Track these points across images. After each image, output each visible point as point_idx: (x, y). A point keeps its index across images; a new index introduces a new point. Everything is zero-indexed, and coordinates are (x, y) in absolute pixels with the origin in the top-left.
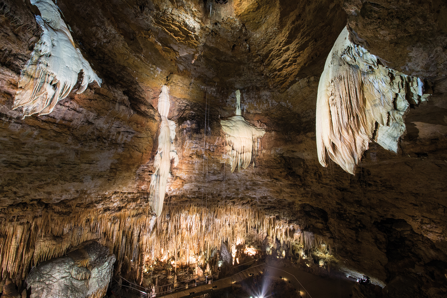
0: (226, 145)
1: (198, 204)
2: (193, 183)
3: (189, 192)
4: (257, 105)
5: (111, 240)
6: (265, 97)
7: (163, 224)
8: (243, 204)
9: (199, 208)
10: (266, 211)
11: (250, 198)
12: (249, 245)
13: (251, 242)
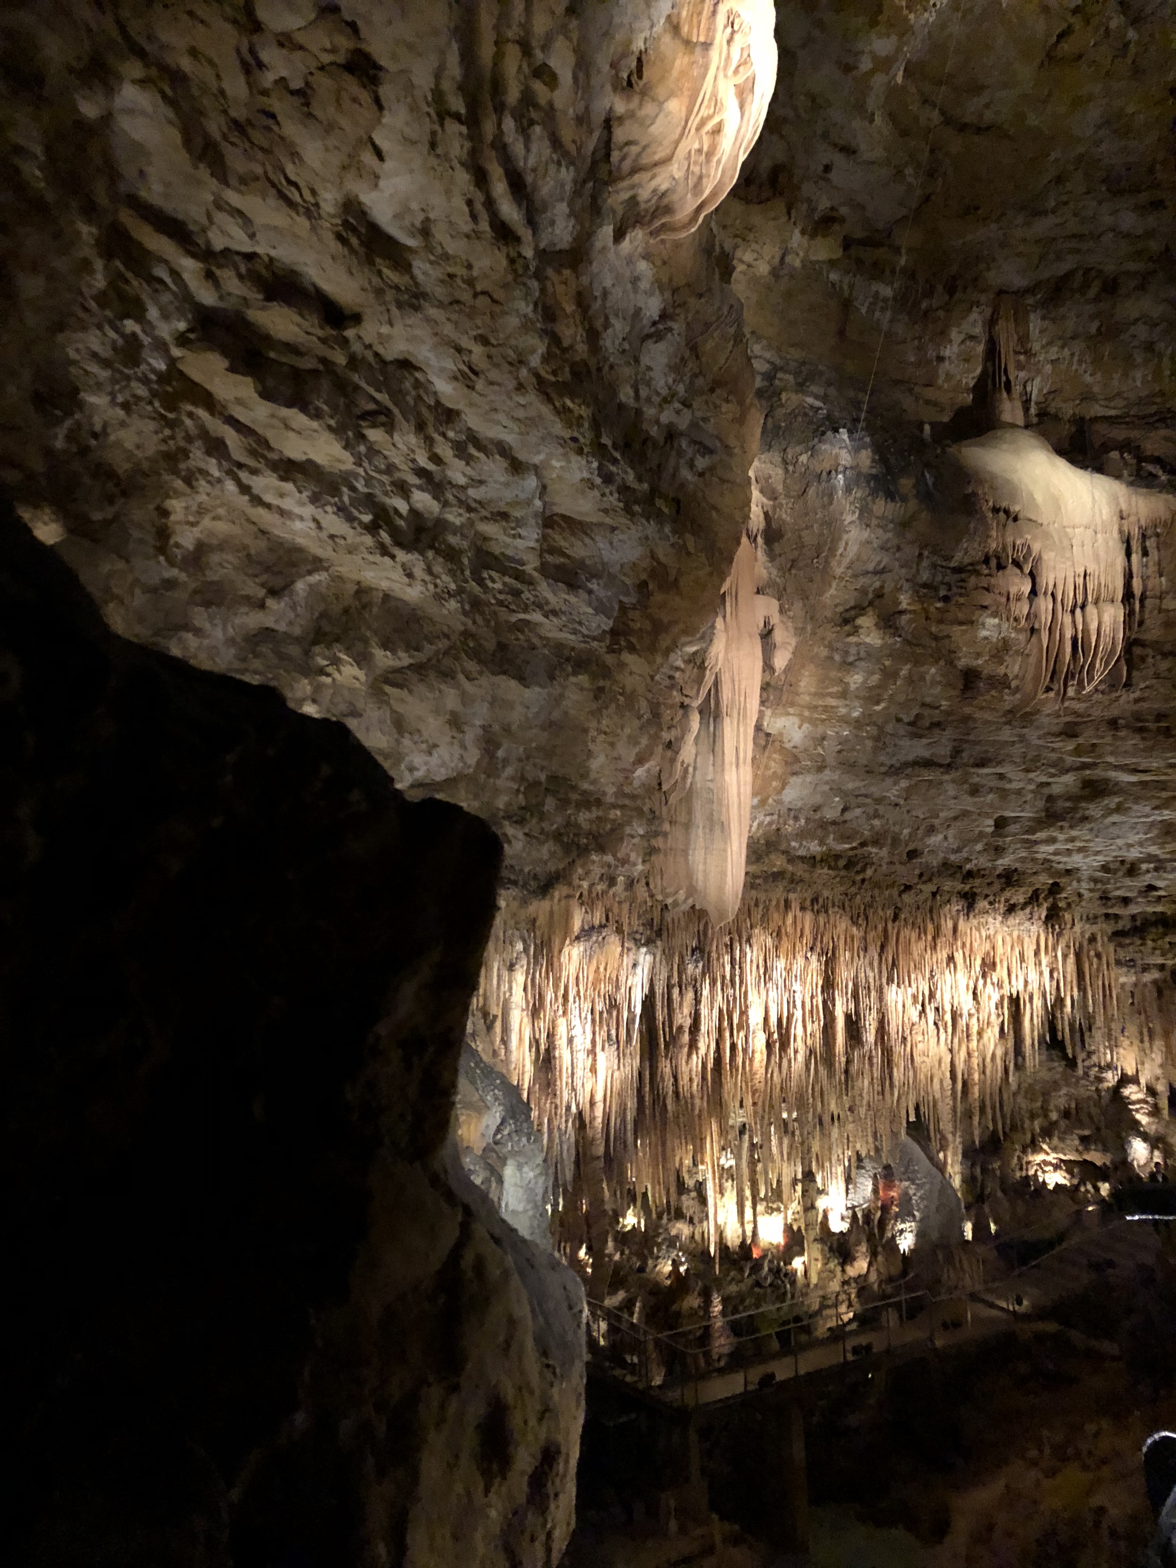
0: (1001, 567)
1: (815, 900)
2: (827, 774)
3: (808, 820)
4: (1099, 376)
6: (1142, 332)
7: (676, 991)
8: (1011, 909)
9: (822, 919)
10: (1121, 945)
11: (1051, 876)
12: (1029, 1136)
13: (1040, 1121)
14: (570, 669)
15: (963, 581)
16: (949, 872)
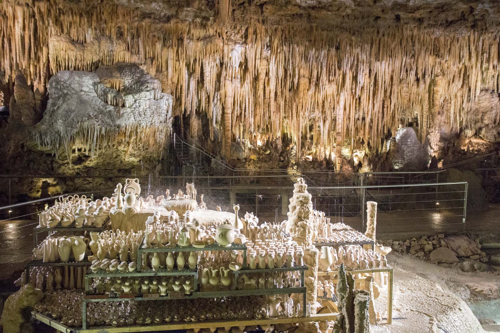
5: (165, 73)
12: (474, 131)
13: (479, 125)
16: (398, 7)
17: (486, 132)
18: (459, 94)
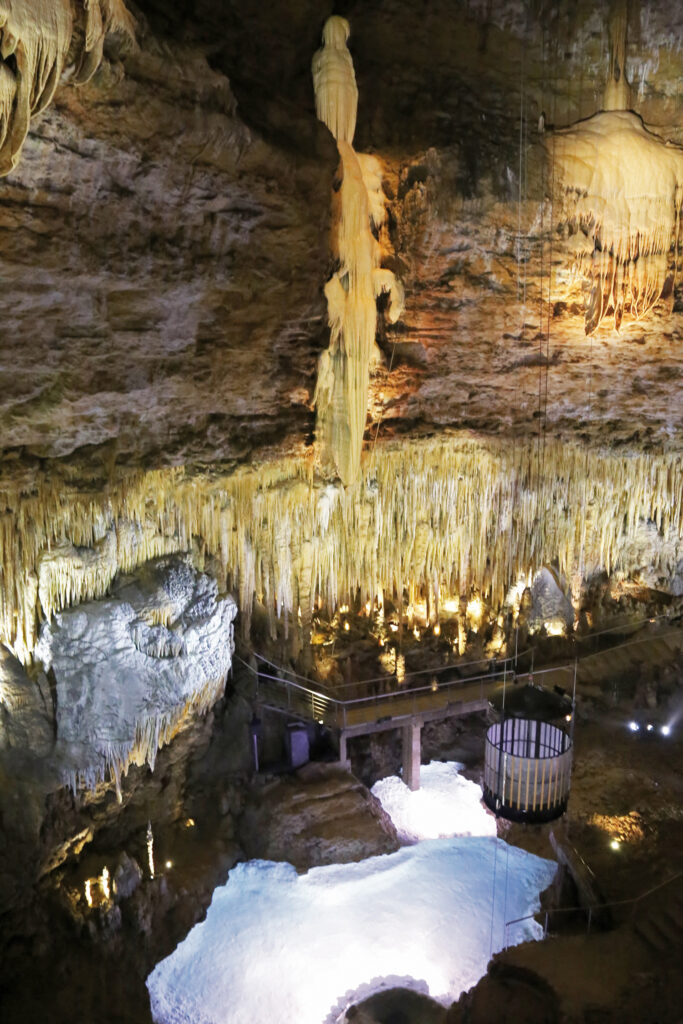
2: (452, 377)
5: (218, 557)
7: (358, 507)
8: (618, 443)
9: (470, 456)
11: (645, 424)
12: (627, 574)
13: (635, 566)
14: (164, 373)
15: (538, 246)
16: (566, 424)
17: (645, 578)
18: (612, 526)
